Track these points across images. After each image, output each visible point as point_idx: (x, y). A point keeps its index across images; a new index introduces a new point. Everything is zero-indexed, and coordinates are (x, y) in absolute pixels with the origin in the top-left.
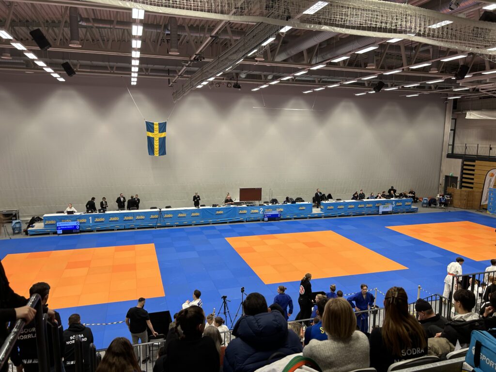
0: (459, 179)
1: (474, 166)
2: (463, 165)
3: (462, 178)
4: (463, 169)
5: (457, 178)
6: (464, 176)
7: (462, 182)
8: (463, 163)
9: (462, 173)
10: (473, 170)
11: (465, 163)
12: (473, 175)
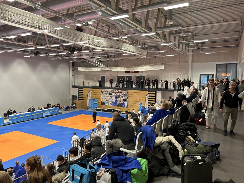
2: (79, 90)
5: (77, 96)
6: (80, 95)
12: (83, 94)
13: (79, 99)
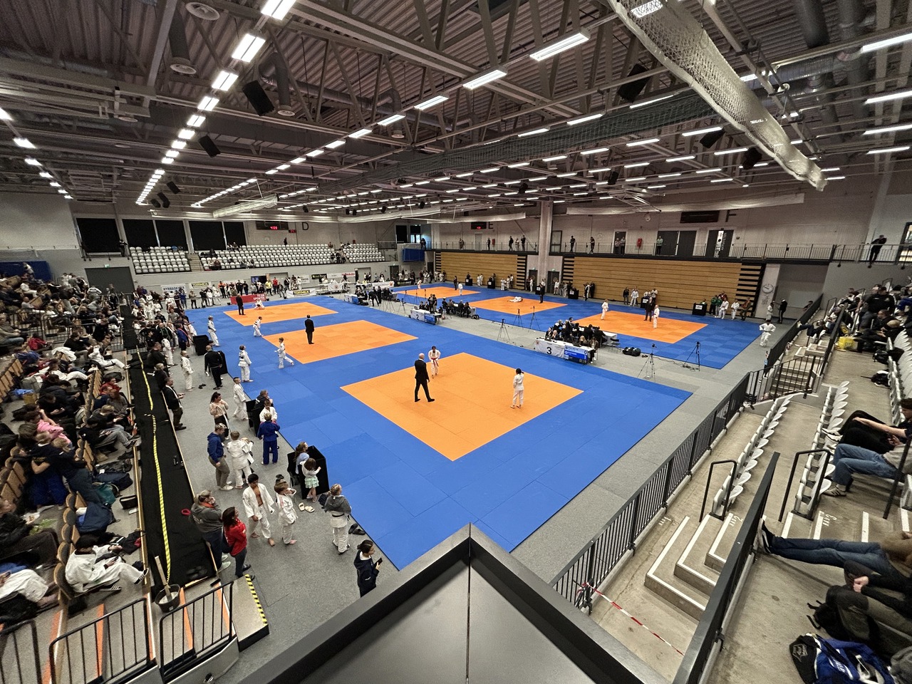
0: (560, 274)
1: (573, 261)
2: (564, 261)
3: (563, 272)
4: (563, 265)
5: (559, 273)
6: (565, 270)
7: (563, 276)
8: (563, 259)
9: (563, 268)
10: (573, 265)
11: (566, 259)
12: (572, 269)
13: (562, 278)
